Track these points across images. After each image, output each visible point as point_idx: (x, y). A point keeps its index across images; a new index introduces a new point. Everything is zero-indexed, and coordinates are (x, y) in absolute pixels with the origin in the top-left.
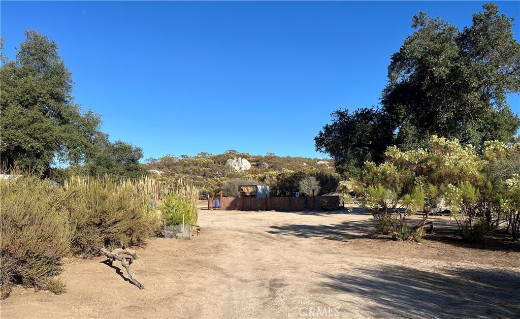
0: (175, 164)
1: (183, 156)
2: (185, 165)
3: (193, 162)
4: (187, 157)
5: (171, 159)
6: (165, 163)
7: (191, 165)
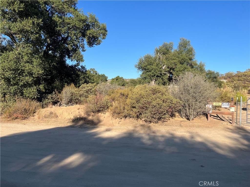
0: (233, 76)
1: (237, 72)
2: (239, 77)
3: (244, 74)
4: (240, 72)
5: (231, 74)
6: (228, 76)
7: (243, 76)
